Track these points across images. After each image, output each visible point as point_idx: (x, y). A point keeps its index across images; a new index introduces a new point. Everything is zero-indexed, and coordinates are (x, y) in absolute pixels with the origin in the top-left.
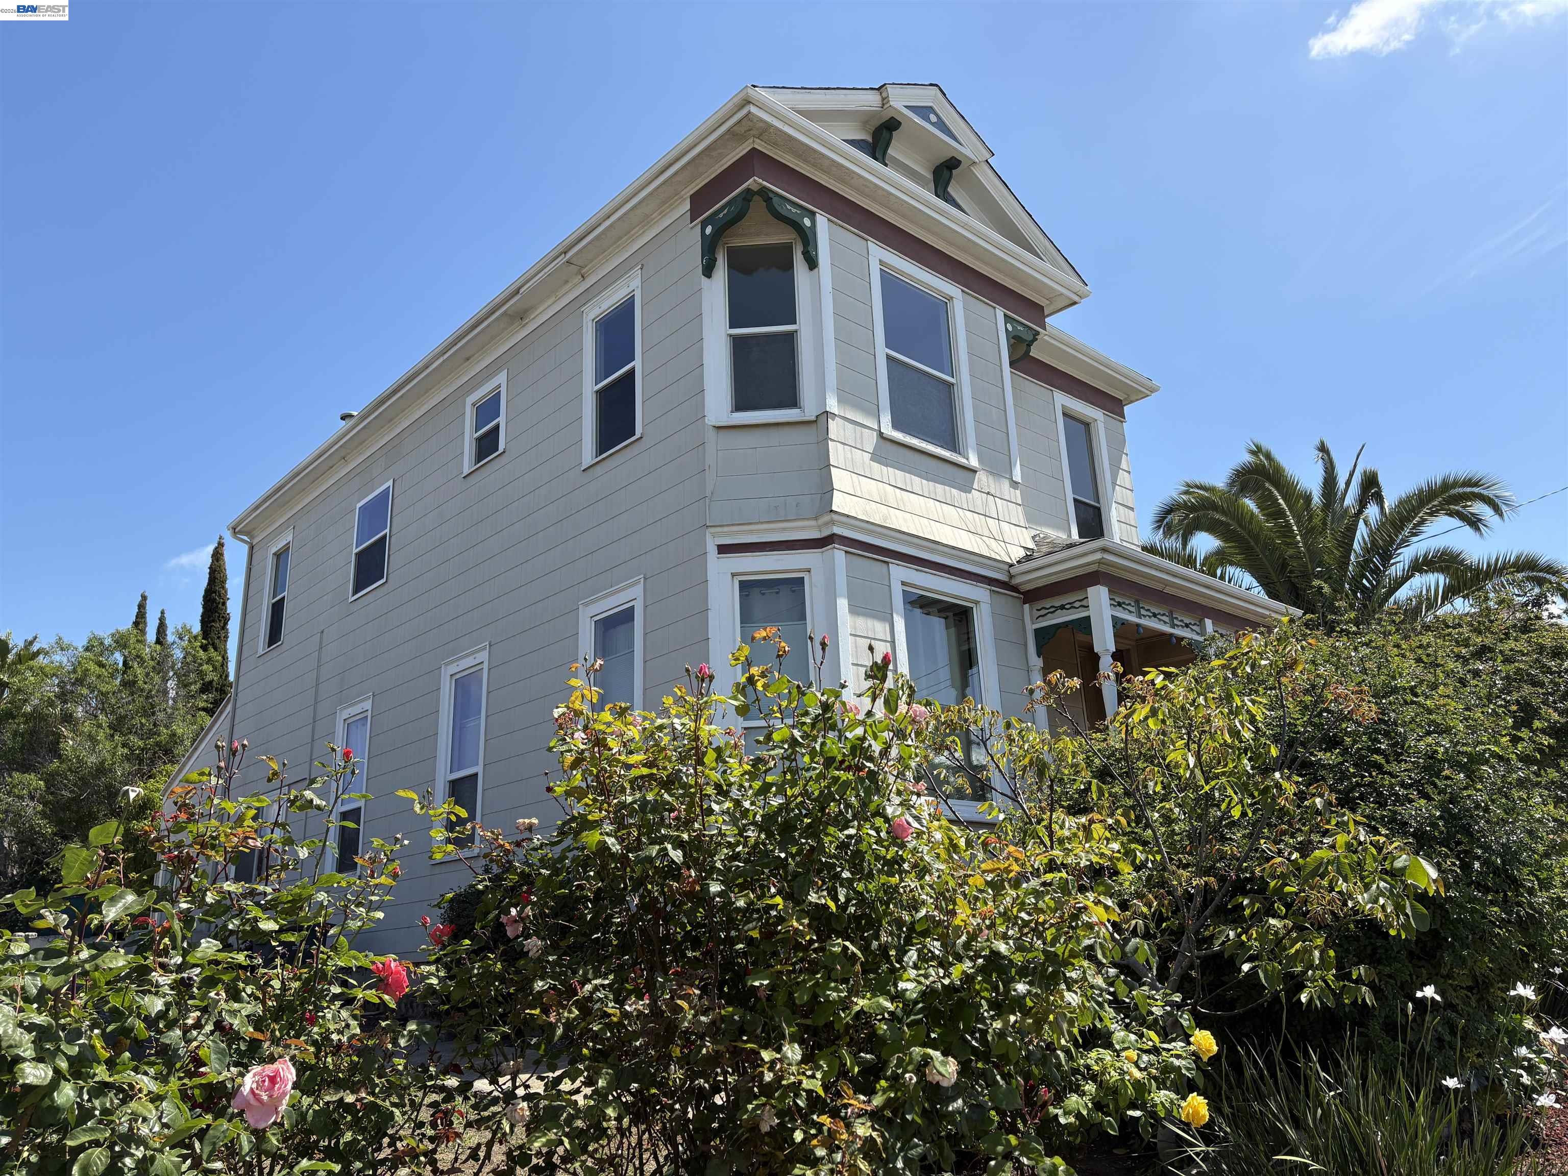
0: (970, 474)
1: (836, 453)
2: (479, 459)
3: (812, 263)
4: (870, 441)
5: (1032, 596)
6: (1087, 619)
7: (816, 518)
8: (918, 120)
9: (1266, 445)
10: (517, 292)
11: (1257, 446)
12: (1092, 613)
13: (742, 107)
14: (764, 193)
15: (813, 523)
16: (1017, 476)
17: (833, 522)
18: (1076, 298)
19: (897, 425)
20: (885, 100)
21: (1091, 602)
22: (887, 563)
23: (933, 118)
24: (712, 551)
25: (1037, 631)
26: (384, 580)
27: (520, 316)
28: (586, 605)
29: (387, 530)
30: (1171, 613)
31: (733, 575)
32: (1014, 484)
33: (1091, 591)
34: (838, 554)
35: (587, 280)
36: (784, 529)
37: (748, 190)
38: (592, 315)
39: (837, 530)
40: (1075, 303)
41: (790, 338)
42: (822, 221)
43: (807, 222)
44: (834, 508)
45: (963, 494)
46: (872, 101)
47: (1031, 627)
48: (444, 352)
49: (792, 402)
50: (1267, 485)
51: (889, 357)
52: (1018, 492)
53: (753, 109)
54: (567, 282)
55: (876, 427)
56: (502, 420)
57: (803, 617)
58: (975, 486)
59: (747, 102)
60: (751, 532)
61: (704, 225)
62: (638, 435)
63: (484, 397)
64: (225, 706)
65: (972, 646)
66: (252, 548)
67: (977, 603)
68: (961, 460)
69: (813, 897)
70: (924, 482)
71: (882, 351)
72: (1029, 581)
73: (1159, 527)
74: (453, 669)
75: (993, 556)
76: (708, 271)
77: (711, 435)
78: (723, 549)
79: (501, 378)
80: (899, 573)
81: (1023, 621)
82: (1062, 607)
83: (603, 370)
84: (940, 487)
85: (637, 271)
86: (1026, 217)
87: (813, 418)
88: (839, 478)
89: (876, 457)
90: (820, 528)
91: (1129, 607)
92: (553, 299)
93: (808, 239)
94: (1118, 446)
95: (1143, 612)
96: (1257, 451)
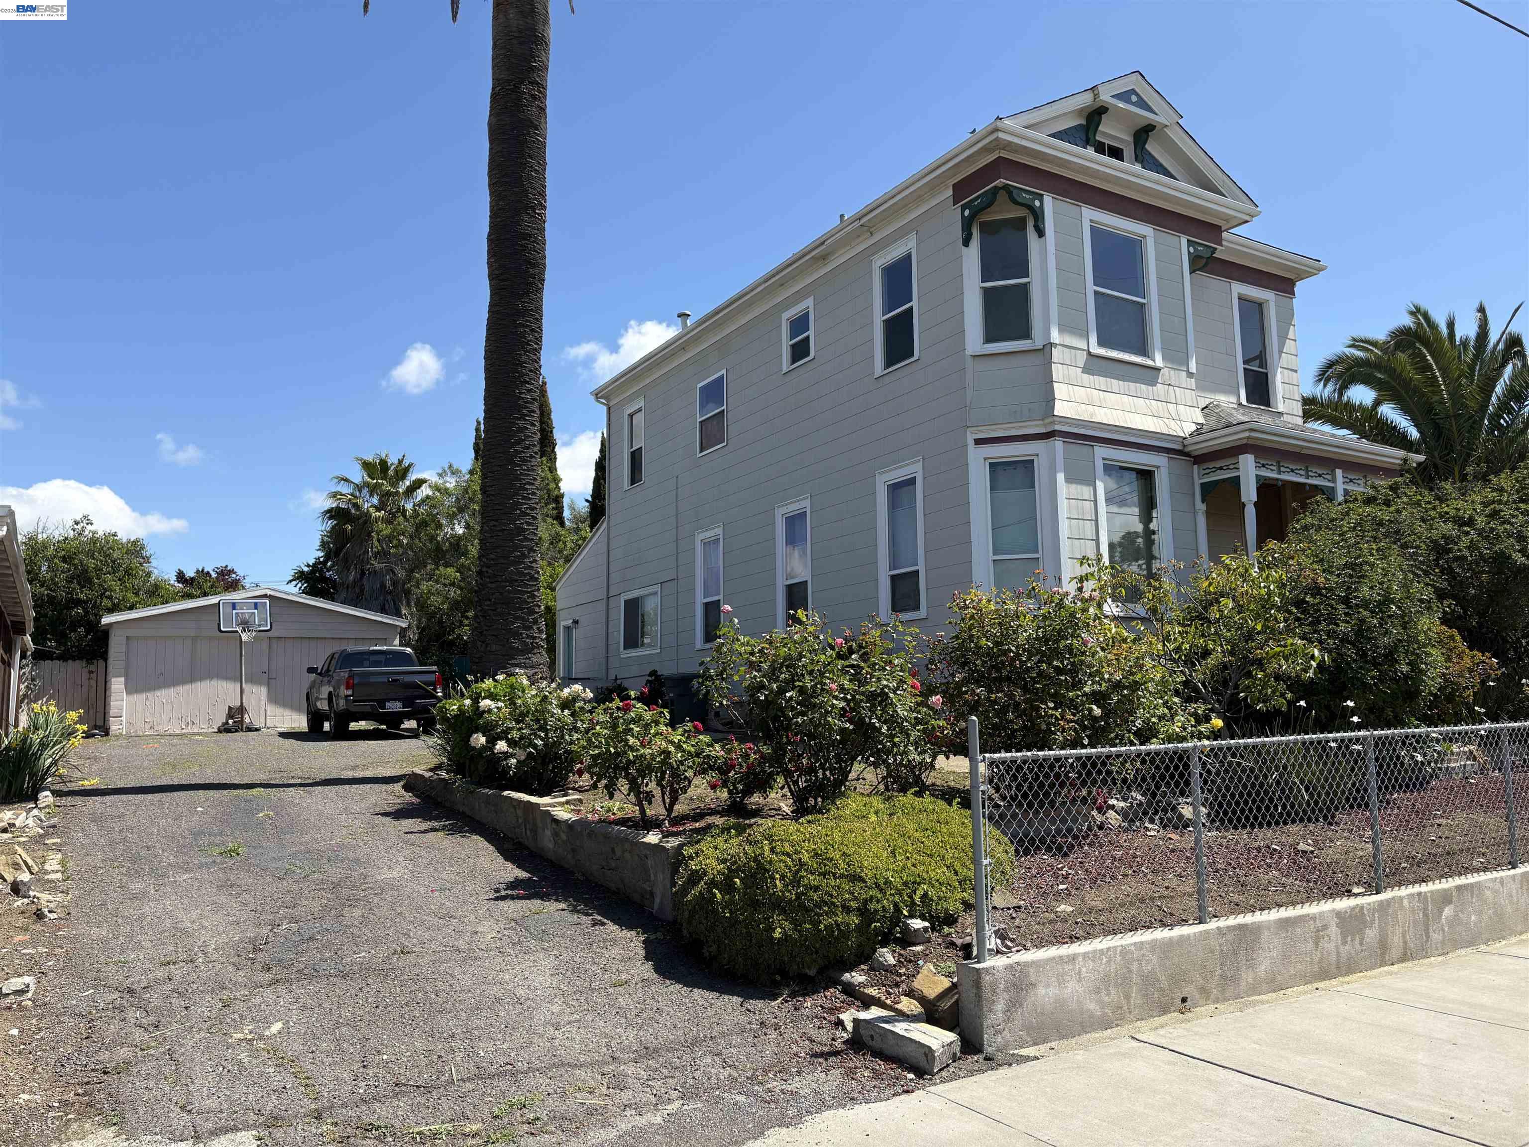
0: (1155, 372)
1: (1057, 371)
2: (794, 361)
3: (1041, 233)
4: (1082, 358)
5: (1199, 459)
6: (1239, 477)
7: (1043, 420)
8: (1121, 105)
9: (1425, 305)
10: (823, 243)
11: (1416, 307)
12: (1241, 473)
13: (992, 132)
14: (1006, 187)
15: (1040, 422)
16: (1193, 367)
17: (1054, 423)
18: (1247, 218)
19: (1101, 343)
20: (1096, 96)
21: (1241, 465)
22: (1093, 446)
23: (1134, 98)
24: (971, 442)
25: (1203, 485)
26: (725, 444)
27: (824, 258)
28: (881, 473)
29: (724, 407)
30: (1307, 467)
31: (985, 459)
32: (1190, 375)
33: (1242, 457)
34: (1058, 444)
35: (874, 236)
36: (1021, 427)
37: (995, 187)
38: (879, 263)
39: (1057, 427)
40: (1247, 222)
41: (1025, 286)
42: (1048, 199)
43: (1037, 203)
44: (1056, 413)
45: (1150, 388)
46: (1087, 98)
47: (1198, 482)
48: (766, 281)
49: (1026, 334)
50: (1417, 345)
51: (1096, 292)
52: (1193, 380)
53: (1001, 135)
54: (859, 236)
55: (1086, 348)
56: (811, 333)
57: (1033, 486)
58: (1160, 381)
59: (997, 130)
60: (996, 430)
61: (963, 208)
62: (916, 357)
63: (797, 314)
64: (601, 525)
65: (1153, 494)
66: (609, 409)
67: (1158, 467)
68: (1149, 363)
69: (1055, 663)
70: (1121, 383)
71: (1091, 288)
72: (1195, 450)
73: (1320, 380)
74: (784, 510)
75: (1171, 433)
76: (966, 243)
77: (969, 362)
78: (978, 442)
79: (809, 303)
80: (1101, 452)
81: (1192, 477)
82: (1221, 468)
83: (889, 306)
84: (1132, 385)
85: (913, 236)
86: (1208, 160)
87: (1041, 347)
88: (1060, 390)
89: (1086, 370)
90: (1045, 426)
91: (1271, 467)
92: (848, 248)
93: (1038, 216)
94: (1287, 320)
95: (1282, 469)
96: (1416, 312)
